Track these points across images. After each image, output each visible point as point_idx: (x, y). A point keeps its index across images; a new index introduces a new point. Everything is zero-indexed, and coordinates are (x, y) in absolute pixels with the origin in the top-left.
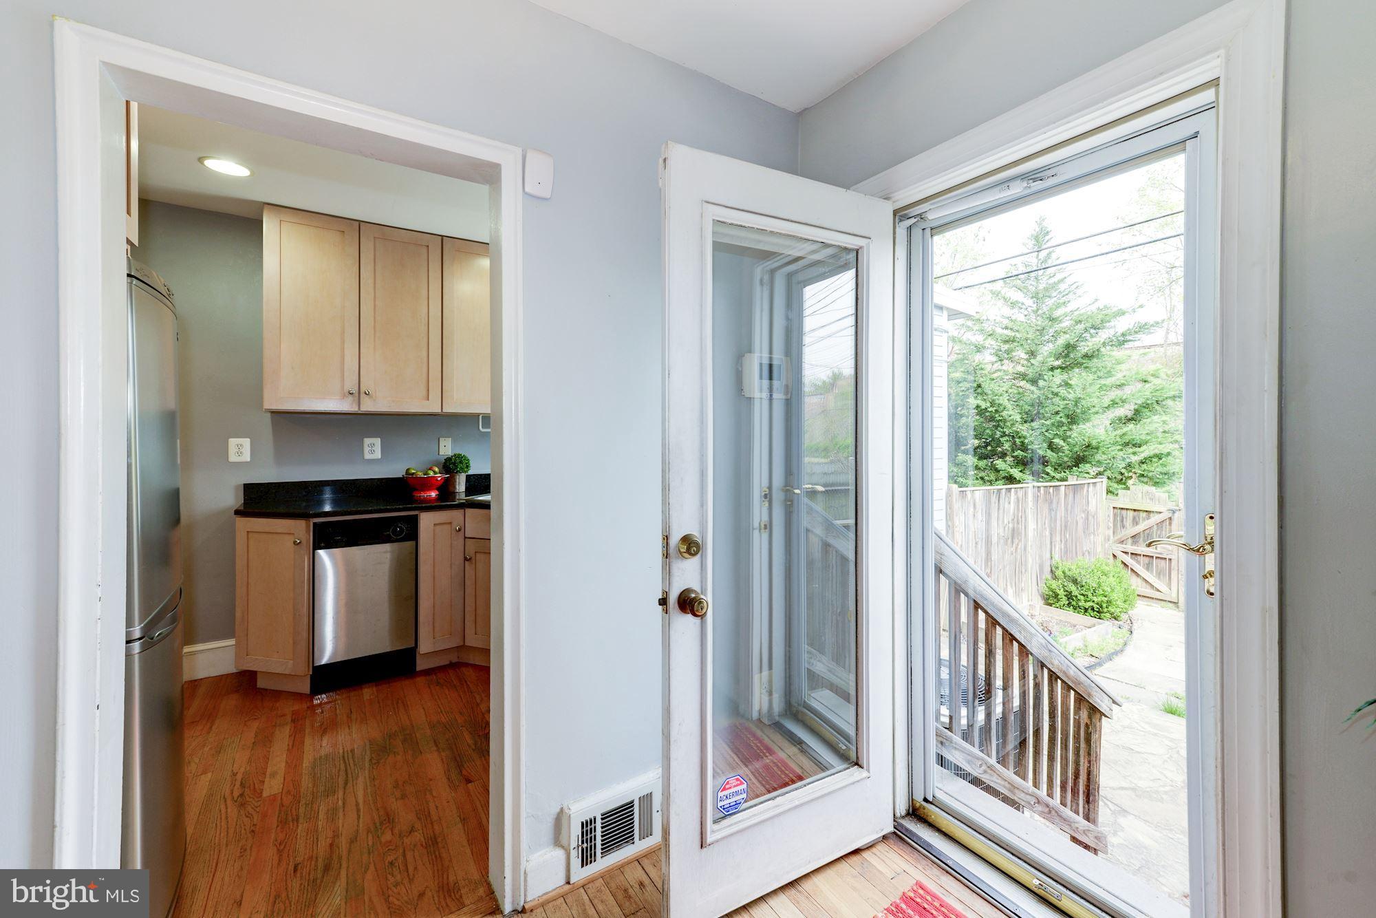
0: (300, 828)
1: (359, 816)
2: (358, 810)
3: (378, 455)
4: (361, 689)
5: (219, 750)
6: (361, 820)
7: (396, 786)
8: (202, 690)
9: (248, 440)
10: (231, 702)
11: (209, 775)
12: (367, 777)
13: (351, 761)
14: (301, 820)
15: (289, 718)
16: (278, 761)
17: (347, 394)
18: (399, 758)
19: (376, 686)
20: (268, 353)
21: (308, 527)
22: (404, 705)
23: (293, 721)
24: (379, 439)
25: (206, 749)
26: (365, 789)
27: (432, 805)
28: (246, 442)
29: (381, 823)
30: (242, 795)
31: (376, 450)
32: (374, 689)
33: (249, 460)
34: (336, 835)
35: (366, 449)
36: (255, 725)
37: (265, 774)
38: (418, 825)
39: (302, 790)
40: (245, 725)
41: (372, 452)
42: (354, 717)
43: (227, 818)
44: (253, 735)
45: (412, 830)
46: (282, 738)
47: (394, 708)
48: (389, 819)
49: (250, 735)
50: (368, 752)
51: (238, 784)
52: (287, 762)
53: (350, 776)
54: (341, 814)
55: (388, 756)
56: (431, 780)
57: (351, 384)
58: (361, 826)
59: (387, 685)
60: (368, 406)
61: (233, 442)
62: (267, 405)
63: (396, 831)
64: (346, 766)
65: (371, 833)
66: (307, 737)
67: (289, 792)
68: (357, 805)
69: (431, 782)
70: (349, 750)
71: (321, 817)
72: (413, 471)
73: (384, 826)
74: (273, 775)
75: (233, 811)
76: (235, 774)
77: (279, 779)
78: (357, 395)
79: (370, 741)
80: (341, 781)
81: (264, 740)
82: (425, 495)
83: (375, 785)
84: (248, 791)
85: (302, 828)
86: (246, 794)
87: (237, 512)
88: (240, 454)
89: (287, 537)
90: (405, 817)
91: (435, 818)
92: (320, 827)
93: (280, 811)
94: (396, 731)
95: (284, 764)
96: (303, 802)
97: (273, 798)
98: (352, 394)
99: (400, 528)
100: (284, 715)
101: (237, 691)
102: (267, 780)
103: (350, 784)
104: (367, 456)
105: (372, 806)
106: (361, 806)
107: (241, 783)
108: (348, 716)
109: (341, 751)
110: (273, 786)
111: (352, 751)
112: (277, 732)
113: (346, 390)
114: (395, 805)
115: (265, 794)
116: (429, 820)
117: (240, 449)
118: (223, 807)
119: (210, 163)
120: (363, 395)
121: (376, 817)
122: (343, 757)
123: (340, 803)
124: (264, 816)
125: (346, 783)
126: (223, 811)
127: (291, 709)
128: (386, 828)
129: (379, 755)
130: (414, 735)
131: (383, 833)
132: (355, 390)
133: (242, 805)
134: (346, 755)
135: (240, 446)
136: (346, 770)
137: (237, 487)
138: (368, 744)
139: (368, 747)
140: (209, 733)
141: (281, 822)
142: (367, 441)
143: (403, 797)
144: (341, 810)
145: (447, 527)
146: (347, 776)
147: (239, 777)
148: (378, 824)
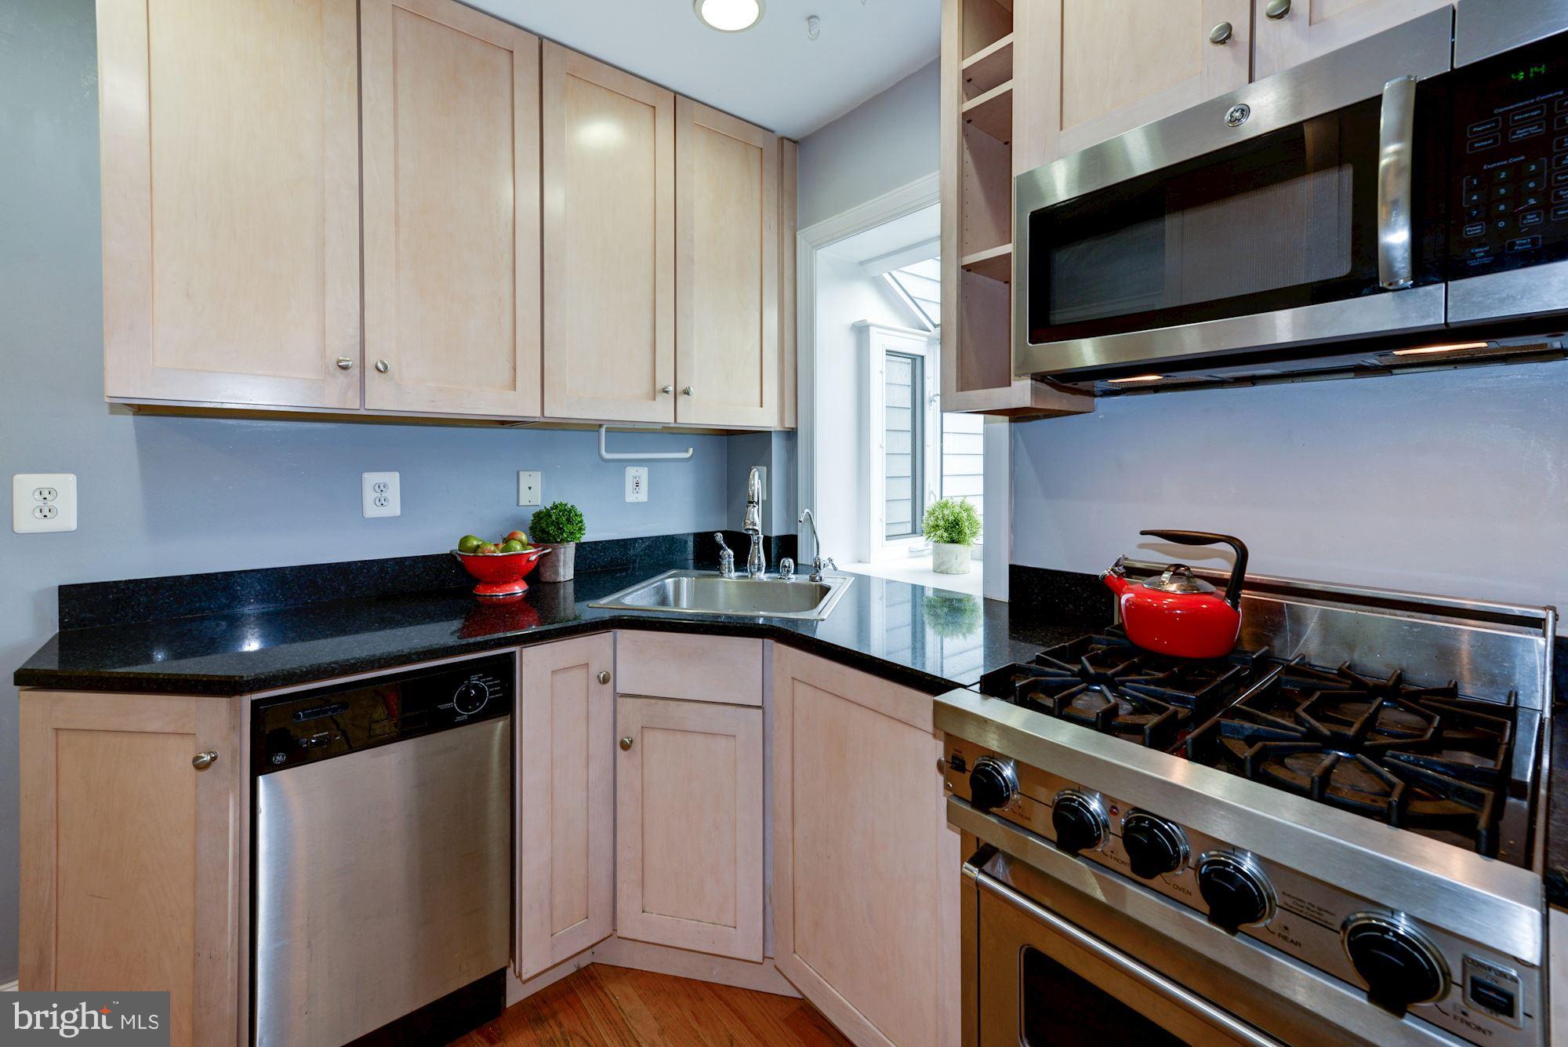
3: (394, 508)
9: (70, 479)
17: (333, 367)
21: (236, 712)
24: (397, 474)
28: (65, 484)
31: (390, 498)
35: (369, 495)
41: (381, 502)
57: (343, 346)
60: (382, 399)
72: (475, 543)
78: (357, 371)
82: (500, 593)
88: (45, 512)
98: (345, 368)
99: (475, 687)
104: (371, 511)
113: (333, 356)
117: (47, 501)
120: (370, 372)
132: (352, 360)
135: (45, 493)
142: (370, 479)
145: (578, 676)
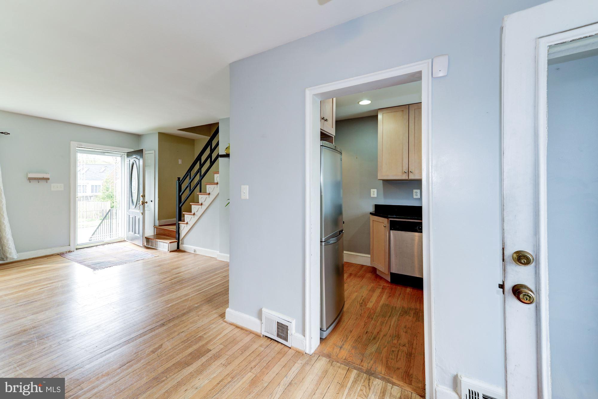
0: (372, 321)
1: (389, 329)
2: (390, 327)
4: (407, 288)
5: (361, 287)
6: (389, 331)
7: (405, 327)
8: (364, 269)
9: (376, 190)
10: (369, 275)
11: (357, 293)
12: (397, 318)
13: (394, 311)
14: (373, 320)
15: (381, 287)
16: (374, 299)
17: (404, 173)
18: (410, 318)
19: (413, 289)
20: (379, 160)
21: (388, 221)
22: (420, 301)
23: (382, 288)
24: (419, 190)
25: (359, 286)
26: (395, 322)
27: (415, 342)
28: (375, 190)
29: (395, 336)
30: (362, 303)
31: (418, 195)
32: (412, 290)
33: (376, 196)
34: (380, 330)
35: (414, 194)
36: (372, 285)
37: (369, 300)
38: (407, 345)
39: (377, 311)
40: (370, 283)
41: (416, 195)
42: (401, 296)
43: (356, 307)
44: (371, 287)
45: (404, 345)
46: (378, 291)
47: (416, 300)
48: (398, 337)
49: (370, 287)
50: (401, 310)
51: (362, 300)
52: (376, 300)
53: (392, 315)
54: (384, 325)
55: (407, 315)
56: (419, 333)
57: (405, 169)
58: (389, 332)
59: (417, 291)
60: (411, 177)
61: (372, 190)
62: (379, 178)
63: (399, 342)
64: (392, 311)
65: (391, 337)
66: (384, 295)
67: (373, 309)
68: (390, 325)
69: (418, 334)
70: (395, 306)
71: (379, 322)
73: (396, 338)
74: (371, 302)
75: (358, 306)
76: (362, 296)
77: (372, 304)
78: (408, 173)
79: (403, 307)
80: (389, 314)
81: (373, 290)
83: (398, 322)
84: (364, 303)
85: (373, 322)
86: (363, 303)
87: (371, 213)
88: (374, 194)
89: (382, 224)
90: (404, 339)
91: (414, 347)
92: (377, 325)
93: (369, 313)
94: (413, 308)
95: (375, 300)
96: (376, 315)
97: (369, 309)
98: (406, 172)
100: (381, 285)
101: (371, 273)
102: (369, 302)
103: (391, 318)
104: (414, 197)
105: (395, 329)
106: (391, 327)
107: (363, 300)
108: (399, 295)
109: (392, 305)
110: (370, 305)
111: (396, 307)
112: (377, 290)
113: (404, 171)
114: (403, 334)
115: (367, 306)
116: (412, 346)
117: (374, 193)
118: (357, 303)
119: (361, 103)
120: (410, 173)
121: (394, 333)
122: (392, 308)
123: (385, 322)
124: (365, 312)
125: (390, 316)
126: (356, 305)
127: (383, 284)
128: (396, 339)
129: (404, 313)
130: (419, 313)
131: (394, 340)
133: (361, 306)
134: (393, 307)
135: (374, 192)
136: (392, 312)
137: (373, 205)
138: (401, 308)
139: (401, 309)
140: (361, 281)
141: (368, 317)
142: (415, 191)
143: (406, 332)
144: (385, 324)
146: (391, 315)
147: (363, 298)
148: (394, 336)
